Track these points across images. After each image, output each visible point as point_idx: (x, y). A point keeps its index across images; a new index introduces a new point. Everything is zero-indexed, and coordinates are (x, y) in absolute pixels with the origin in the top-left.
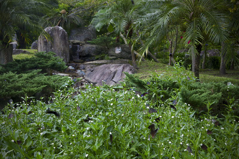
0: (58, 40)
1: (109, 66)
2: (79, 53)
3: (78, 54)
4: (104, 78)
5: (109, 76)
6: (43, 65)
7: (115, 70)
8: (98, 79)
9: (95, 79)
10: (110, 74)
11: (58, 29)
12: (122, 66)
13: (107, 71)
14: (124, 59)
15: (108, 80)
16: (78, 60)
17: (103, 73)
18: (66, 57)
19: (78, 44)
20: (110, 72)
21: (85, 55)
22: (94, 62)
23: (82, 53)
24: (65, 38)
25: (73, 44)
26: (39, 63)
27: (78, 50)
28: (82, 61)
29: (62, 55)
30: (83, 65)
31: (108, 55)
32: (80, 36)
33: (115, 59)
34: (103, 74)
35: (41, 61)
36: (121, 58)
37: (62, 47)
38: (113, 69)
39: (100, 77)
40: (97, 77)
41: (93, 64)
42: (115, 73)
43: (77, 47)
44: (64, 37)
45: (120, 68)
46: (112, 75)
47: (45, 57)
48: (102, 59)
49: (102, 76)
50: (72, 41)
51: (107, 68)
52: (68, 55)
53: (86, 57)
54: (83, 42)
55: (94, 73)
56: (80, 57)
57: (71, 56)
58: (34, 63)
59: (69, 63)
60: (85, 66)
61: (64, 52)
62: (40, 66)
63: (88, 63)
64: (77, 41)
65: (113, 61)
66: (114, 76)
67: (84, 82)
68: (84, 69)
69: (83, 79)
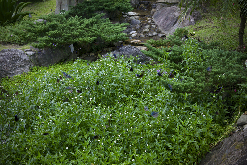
1: (175, 9)
4: (167, 22)
5: (172, 21)
6: (109, 7)
7: (179, 15)
8: (162, 23)
9: (159, 22)
10: (173, 19)
13: (171, 15)
15: (170, 25)
17: (167, 17)
20: (173, 17)
26: (106, 6)
30: (155, 3)
34: (167, 19)
35: (107, 4)
38: (177, 14)
39: (164, 21)
40: (162, 20)
42: (178, 18)
46: (175, 20)
49: (166, 20)
51: (173, 11)
55: (161, 15)
58: (102, 5)
60: (156, 4)
63: (160, 1)
66: (176, 22)
67: (149, 24)
68: (155, 8)
69: (150, 20)
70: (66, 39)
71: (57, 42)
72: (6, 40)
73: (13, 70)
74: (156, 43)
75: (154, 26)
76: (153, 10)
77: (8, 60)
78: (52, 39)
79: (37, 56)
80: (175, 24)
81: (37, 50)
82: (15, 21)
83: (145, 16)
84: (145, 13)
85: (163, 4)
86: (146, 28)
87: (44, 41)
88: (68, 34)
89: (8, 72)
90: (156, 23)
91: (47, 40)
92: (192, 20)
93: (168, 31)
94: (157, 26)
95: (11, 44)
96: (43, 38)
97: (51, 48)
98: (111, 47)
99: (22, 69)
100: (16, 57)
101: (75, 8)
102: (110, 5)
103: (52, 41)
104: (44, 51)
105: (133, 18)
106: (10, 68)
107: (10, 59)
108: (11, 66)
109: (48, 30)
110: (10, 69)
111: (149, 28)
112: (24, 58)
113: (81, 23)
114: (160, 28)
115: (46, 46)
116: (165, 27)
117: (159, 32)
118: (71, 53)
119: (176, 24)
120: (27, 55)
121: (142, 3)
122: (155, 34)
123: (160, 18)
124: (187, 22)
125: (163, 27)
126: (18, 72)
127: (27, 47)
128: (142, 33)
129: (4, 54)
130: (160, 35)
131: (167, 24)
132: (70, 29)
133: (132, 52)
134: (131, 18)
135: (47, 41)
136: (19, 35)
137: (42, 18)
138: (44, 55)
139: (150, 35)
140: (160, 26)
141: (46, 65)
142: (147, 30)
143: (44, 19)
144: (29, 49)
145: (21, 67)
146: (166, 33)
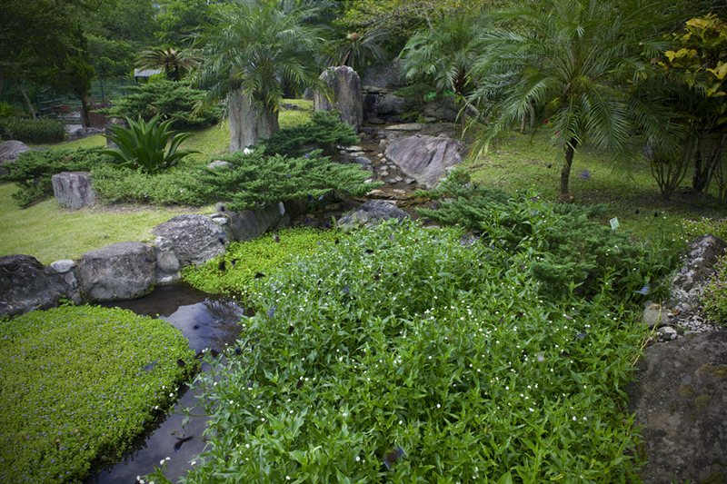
0: (345, 89)
1: (426, 139)
2: (378, 108)
3: (376, 110)
4: (415, 161)
5: (424, 159)
7: (434, 149)
8: (407, 162)
9: (401, 160)
10: (425, 155)
11: (347, 71)
12: (445, 143)
13: (421, 149)
14: (449, 121)
15: (422, 164)
16: (377, 120)
17: (415, 152)
18: (358, 116)
19: (377, 93)
20: (426, 152)
21: (386, 111)
22: (402, 126)
23: (382, 108)
24: (356, 87)
25: (369, 93)
26: (317, 136)
27: (377, 104)
28: (382, 121)
29: (352, 114)
30: (384, 130)
31: (424, 115)
32: (380, 79)
33: (434, 122)
34: (414, 154)
35: (321, 133)
36: (443, 120)
37: (351, 100)
38: (430, 147)
39: (410, 158)
40: (405, 157)
41: (398, 130)
42: (433, 153)
43: (374, 99)
44: (355, 85)
45: (442, 146)
46: (429, 157)
47: (326, 124)
48: (414, 120)
49: (413, 157)
50: (366, 87)
51: (421, 143)
52: (361, 114)
53: (389, 116)
54: (385, 90)
55: (401, 149)
56: (379, 115)
57: (365, 112)
58: (311, 136)
59: (363, 126)
60: (387, 133)
61: (355, 109)
62: (320, 141)
63: (392, 127)
64: (374, 89)
65: (432, 125)
66: (431, 159)
67: (385, 164)
68: (385, 138)
69: (382, 157)
70: (275, 193)
71: (263, 200)
72: (170, 199)
73: (201, 252)
74: (428, 195)
75: (394, 167)
76: (382, 141)
77: (191, 236)
78: (255, 195)
79: (232, 225)
80: (429, 163)
81: (232, 214)
82: (168, 166)
83: (372, 151)
84: (370, 147)
85: (397, 132)
86: (383, 171)
87: (242, 199)
88: (278, 186)
89: (193, 256)
90: (396, 163)
91: (248, 197)
92: (457, 156)
93: (420, 173)
94: (397, 166)
95: (180, 205)
96: (240, 194)
97: (254, 210)
98: (336, 202)
99: (214, 249)
100: (201, 230)
101: (270, 141)
102: (324, 135)
103: (255, 198)
104: (241, 216)
105: (356, 154)
106: (195, 248)
107: (193, 234)
108: (196, 245)
109: (244, 181)
110: (196, 251)
111: (387, 170)
112: (215, 229)
113: (293, 166)
114: (404, 170)
115: (247, 208)
116: (414, 167)
117: (404, 176)
118: (280, 216)
119: (432, 163)
120: (217, 223)
121: (362, 131)
122: (399, 179)
123: (400, 153)
124: (450, 160)
125: (410, 167)
126: (208, 255)
127: (211, 210)
128: (379, 178)
129: (181, 225)
130: (408, 181)
131: (417, 162)
132: (277, 176)
133: (389, 210)
134: (352, 154)
135: (248, 199)
136: (194, 190)
137: (225, 160)
138: (243, 222)
139: (392, 181)
140: (404, 166)
141: (247, 239)
142: (385, 173)
143: (229, 161)
144: (217, 214)
145: (212, 245)
146: (416, 177)
